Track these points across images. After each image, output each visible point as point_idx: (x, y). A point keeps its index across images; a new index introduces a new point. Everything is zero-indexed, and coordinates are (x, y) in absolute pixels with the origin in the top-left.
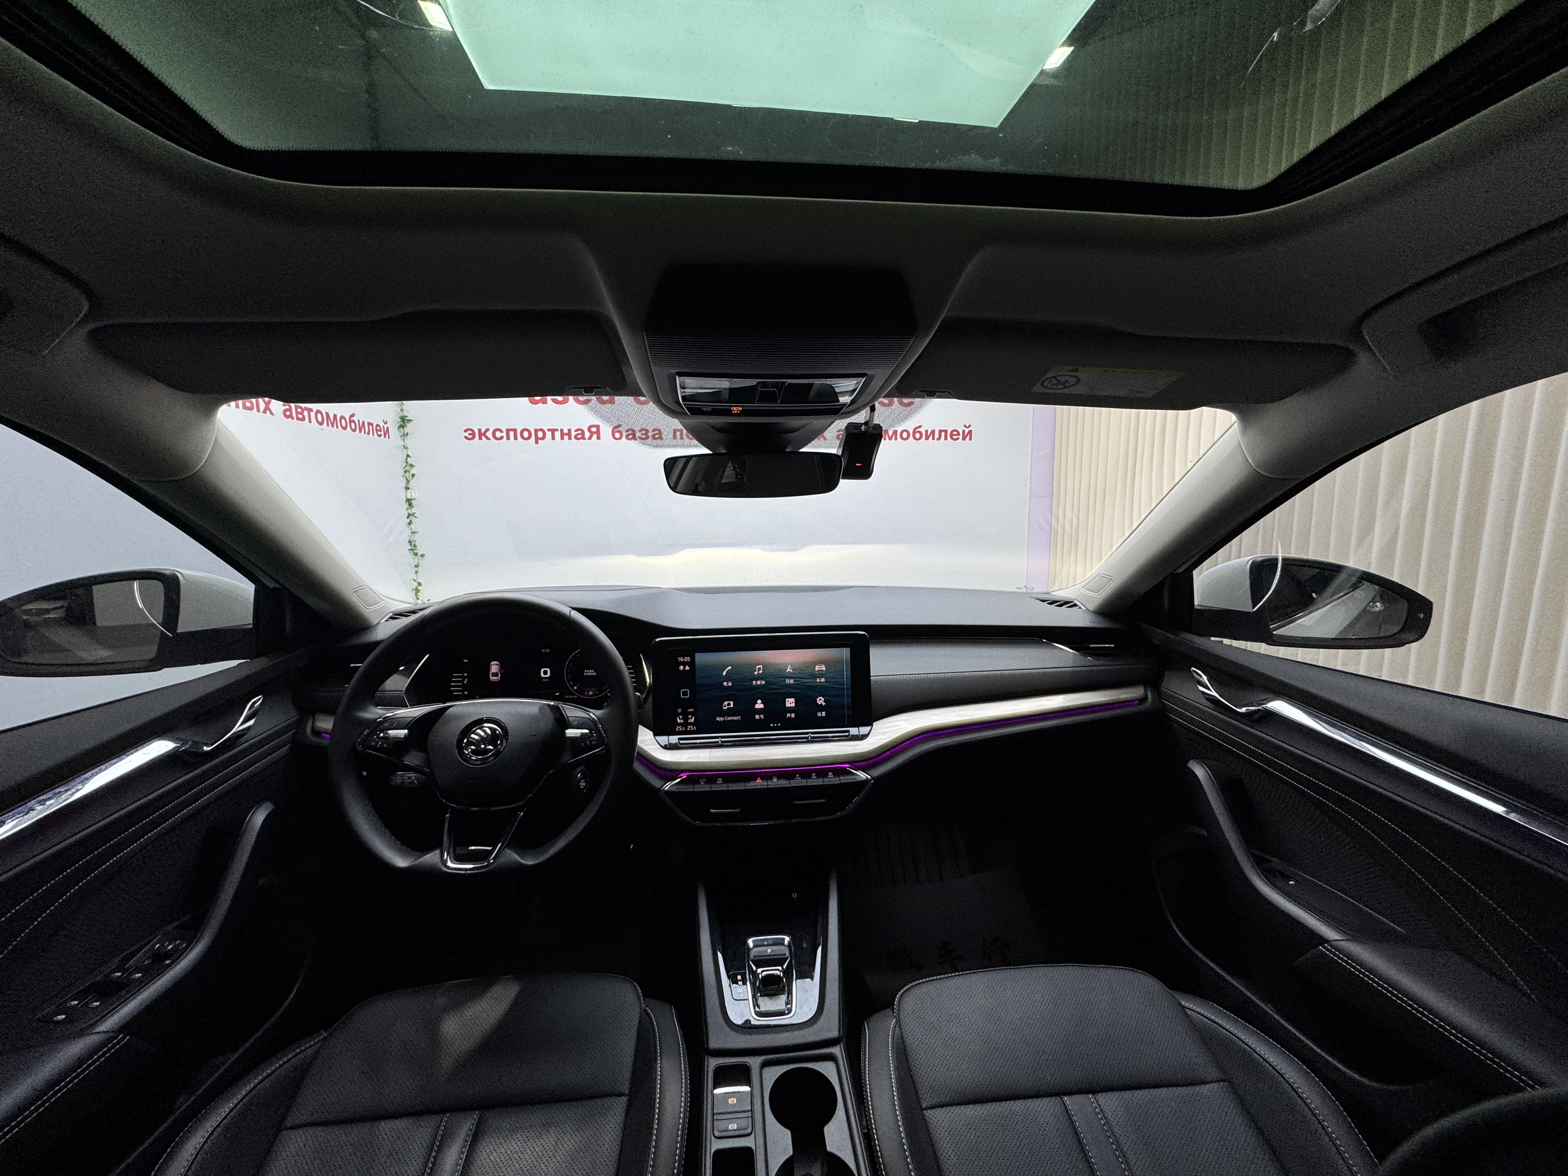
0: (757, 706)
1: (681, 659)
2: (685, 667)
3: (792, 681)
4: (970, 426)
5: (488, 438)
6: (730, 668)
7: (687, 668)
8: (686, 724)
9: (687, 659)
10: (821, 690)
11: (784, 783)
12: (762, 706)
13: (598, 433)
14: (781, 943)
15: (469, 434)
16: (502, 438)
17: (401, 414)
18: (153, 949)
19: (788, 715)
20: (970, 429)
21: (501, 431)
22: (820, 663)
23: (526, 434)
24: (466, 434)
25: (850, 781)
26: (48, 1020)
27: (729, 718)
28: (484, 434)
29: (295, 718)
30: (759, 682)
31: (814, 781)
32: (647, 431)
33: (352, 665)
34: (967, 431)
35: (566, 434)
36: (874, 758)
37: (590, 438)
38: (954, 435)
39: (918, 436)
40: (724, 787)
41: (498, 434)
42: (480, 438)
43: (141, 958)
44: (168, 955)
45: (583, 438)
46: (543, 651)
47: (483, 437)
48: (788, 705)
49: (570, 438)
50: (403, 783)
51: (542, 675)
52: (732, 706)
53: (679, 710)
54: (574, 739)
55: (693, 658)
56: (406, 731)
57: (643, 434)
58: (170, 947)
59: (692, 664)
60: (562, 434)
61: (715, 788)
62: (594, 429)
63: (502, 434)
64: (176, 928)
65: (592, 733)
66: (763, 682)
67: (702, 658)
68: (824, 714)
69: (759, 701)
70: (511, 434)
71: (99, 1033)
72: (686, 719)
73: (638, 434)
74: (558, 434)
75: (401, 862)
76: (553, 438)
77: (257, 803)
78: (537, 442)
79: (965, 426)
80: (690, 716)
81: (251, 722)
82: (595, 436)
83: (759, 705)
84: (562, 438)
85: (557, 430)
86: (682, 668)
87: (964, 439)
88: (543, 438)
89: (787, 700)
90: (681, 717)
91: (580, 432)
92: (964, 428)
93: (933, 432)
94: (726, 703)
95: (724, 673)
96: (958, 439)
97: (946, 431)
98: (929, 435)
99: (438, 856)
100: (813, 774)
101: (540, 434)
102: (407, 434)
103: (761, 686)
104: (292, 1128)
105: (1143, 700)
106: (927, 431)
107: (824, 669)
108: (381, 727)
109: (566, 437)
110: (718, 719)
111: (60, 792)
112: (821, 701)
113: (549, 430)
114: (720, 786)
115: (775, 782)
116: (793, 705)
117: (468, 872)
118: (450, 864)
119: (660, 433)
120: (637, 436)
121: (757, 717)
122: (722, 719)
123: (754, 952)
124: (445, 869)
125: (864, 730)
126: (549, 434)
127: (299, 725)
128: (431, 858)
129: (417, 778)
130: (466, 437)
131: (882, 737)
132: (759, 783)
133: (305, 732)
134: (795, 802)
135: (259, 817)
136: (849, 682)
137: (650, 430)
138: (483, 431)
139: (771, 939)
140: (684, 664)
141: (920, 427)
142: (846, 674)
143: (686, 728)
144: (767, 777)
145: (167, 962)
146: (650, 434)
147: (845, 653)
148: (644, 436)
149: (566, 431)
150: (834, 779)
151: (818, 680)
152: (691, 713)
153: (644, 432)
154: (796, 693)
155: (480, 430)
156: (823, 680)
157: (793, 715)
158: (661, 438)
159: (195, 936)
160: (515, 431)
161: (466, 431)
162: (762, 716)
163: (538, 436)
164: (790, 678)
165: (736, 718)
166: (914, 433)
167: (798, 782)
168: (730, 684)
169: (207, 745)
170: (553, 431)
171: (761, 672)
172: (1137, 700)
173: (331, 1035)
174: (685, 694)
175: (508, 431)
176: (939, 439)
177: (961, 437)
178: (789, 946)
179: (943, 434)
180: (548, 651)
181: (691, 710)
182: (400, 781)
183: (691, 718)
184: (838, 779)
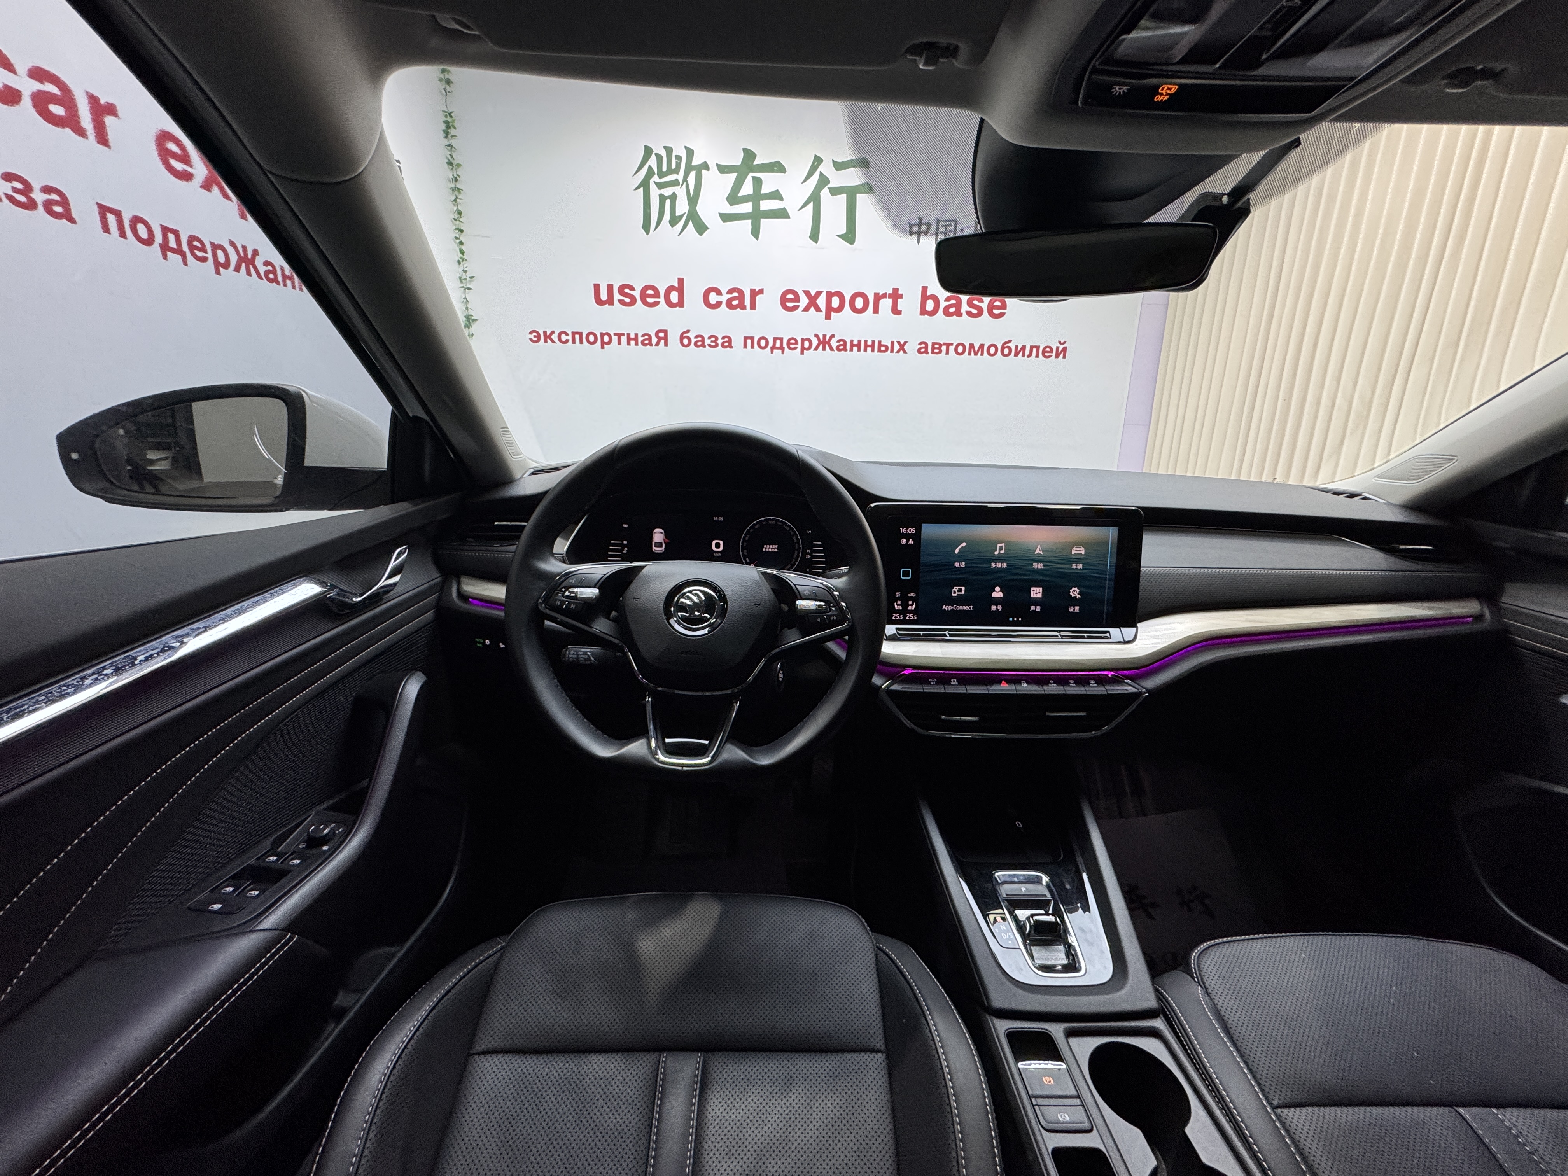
0: (994, 595)
1: (904, 531)
2: (908, 541)
3: (1041, 566)
4: (1065, 342)
5: (553, 341)
6: (964, 544)
7: (911, 542)
8: (905, 611)
9: (912, 530)
10: (1076, 579)
11: (1034, 689)
12: (1000, 595)
13: (665, 338)
14: (1038, 881)
15: (535, 336)
16: (567, 341)
17: (466, 313)
18: (308, 832)
19: (1033, 608)
20: (1065, 345)
21: (567, 334)
22: (1078, 544)
23: (592, 338)
24: (532, 336)
25: (1119, 692)
26: (202, 910)
27: (959, 608)
28: (550, 337)
29: (439, 579)
30: (999, 565)
31: (1073, 689)
32: (716, 338)
33: (496, 523)
34: (1061, 347)
35: (633, 339)
36: (1147, 666)
37: (657, 344)
38: (1047, 352)
39: (1006, 351)
40: (962, 690)
41: (564, 337)
42: (546, 341)
43: (295, 840)
44: (325, 840)
45: (650, 344)
46: (716, 519)
47: (549, 340)
48: (1033, 595)
49: (637, 344)
50: (578, 658)
51: (714, 548)
52: (963, 592)
53: (898, 594)
54: (807, 612)
55: (919, 530)
56: (596, 591)
57: (712, 342)
58: (326, 831)
59: (917, 537)
60: (629, 339)
61: (950, 690)
62: (662, 335)
63: (567, 338)
64: (327, 809)
65: (830, 607)
66: (1005, 565)
67: (930, 530)
68: (1077, 609)
69: (998, 589)
70: (577, 337)
71: (264, 930)
72: (905, 605)
73: (707, 341)
74: (624, 339)
75: (603, 750)
76: (619, 343)
77: (408, 671)
78: (603, 347)
79: (1060, 342)
80: (910, 603)
81: (397, 579)
82: (663, 342)
83: (998, 594)
84: (629, 344)
85: (623, 334)
87: (1057, 356)
88: (609, 343)
89: (1032, 589)
90: (899, 602)
91: (646, 337)
92: (1059, 345)
93: (1024, 348)
94: (956, 589)
95: (957, 551)
96: (1050, 356)
97: (1038, 348)
98: (1020, 351)
99: (645, 747)
100: (1072, 681)
101: (606, 339)
102: (473, 335)
103: (1001, 570)
104: (484, 1053)
105: (1478, 618)
106: (1017, 347)
107: (1083, 552)
108: (564, 584)
109: (633, 342)
110: (944, 607)
111: (199, 628)
112: (1075, 592)
113: (615, 334)
114: (955, 688)
115: (1024, 688)
116: (1040, 596)
117: (685, 768)
118: (661, 757)
119: (730, 341)
120: (706, 344)
121: (994, 608)
122: (949, 608)
123: (1005, 890)
124: (656, 763)
125: (1129, 632)
126: (615, 338)
127: (442, 588)
128: (636, 748)
129: (592, 654)
130: (531, 340)
131: (1156, 641)
132: (1004, 688)
133: (451, 595)
134: (1047, 714)
135: (412, 688)
136: (1113, 571)
137: (720, 337)
138: (548, 333)
139: (1024, 875)
140: (908, 536)
141: (1010, 341)
142: (1111, 560)
143: (905, 616)
144: (1015, 680)
145: (325, 848)
146: (720, 341)
147: (1111, 533)
148: (713, 344)
149: (632, 336)
150: (1097, 689)
151: (1074, 566)
152: (912, 598)
153: (713, 339)
154: (1044, 581)
155: (545, 332)
156: (1080, 566)
157: (1038, 609)
158: (730, 346)
159: (354, 823)
160: (580, 334)
161: (531, 333)
162: (1000, 608)
163: (604, 340)
164: (1038, 561)
165: (966, 608)
166: (1003, 348)
167: (1053, 689)
168: (963, 565)
169: (356, 595)
170: (619, 335)
171: (1002, 552)
172: (1470, 616)
173: (508, 944)
174: (906, 574)
175: (574, 334)
176: (1030, 355)
177: (1054, 354)
178: (1048, 886)
179: (1035, 350)
180: (721, 519)
181: (912, 595)
182: (575, 656)
183: (912, 605)
184: (1103, 689)
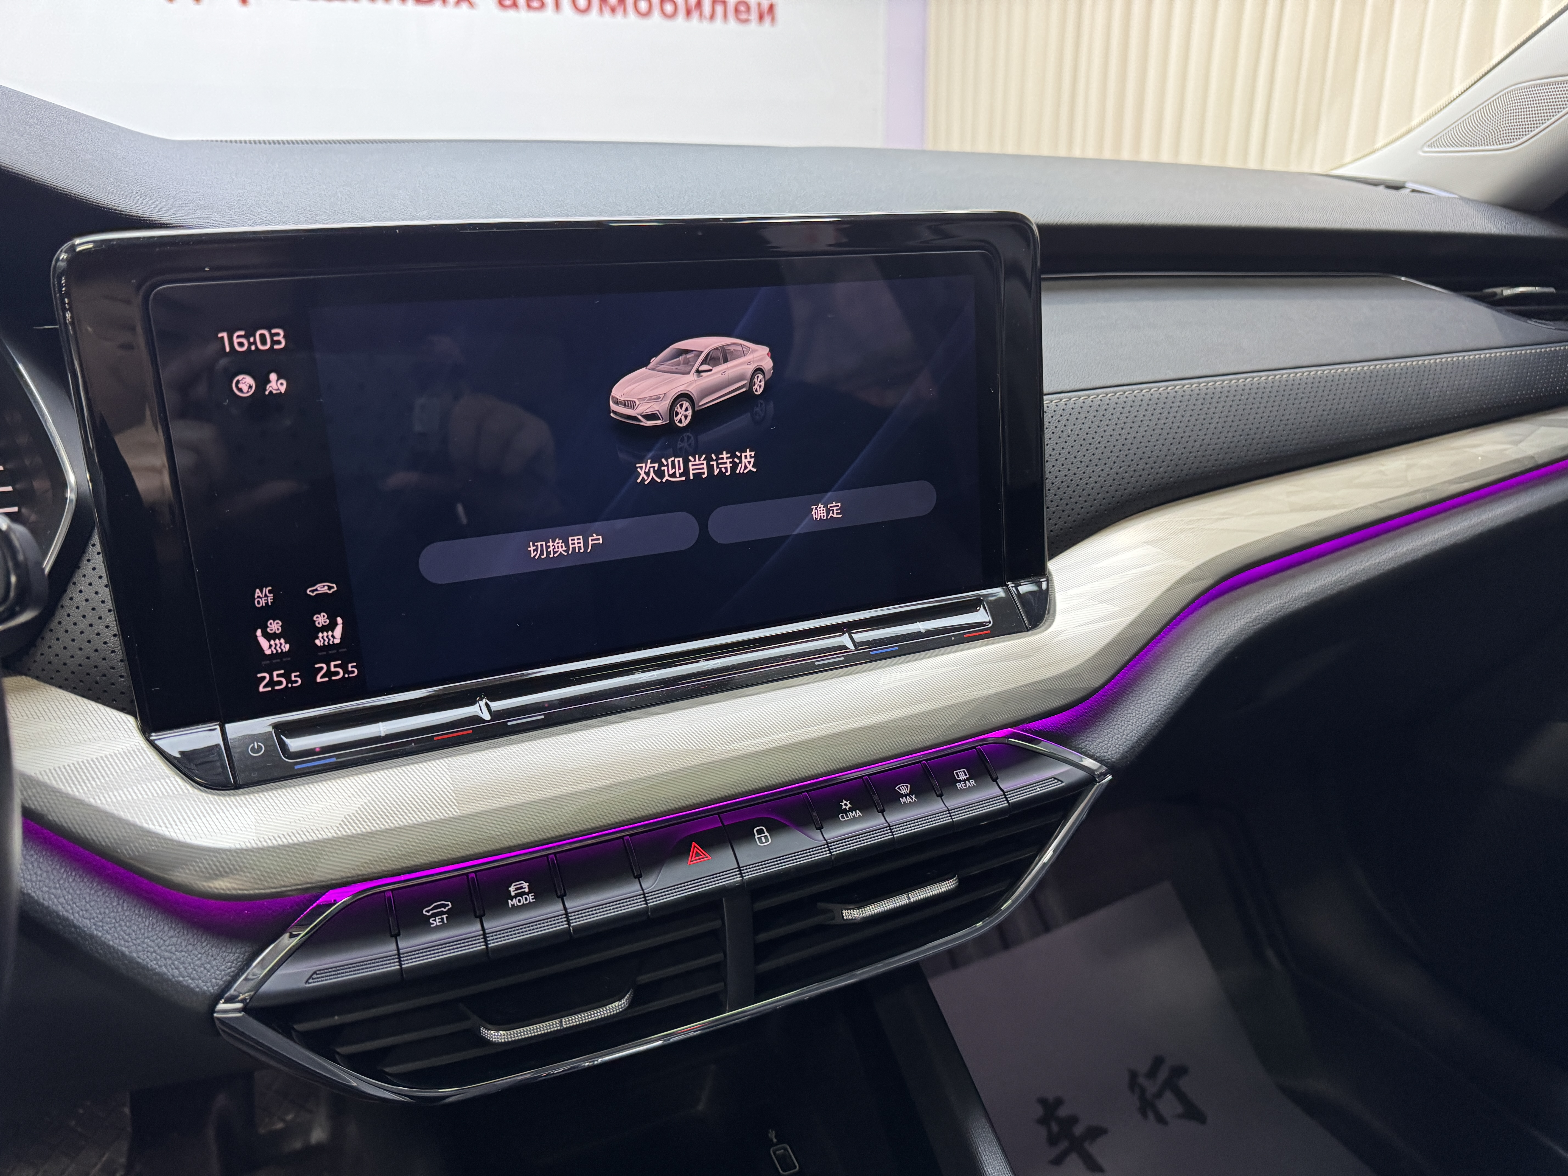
1: (239, 342)
2: (262, 382)
7: (276, 385)
8: (304, 656)
25: (1039, 791)
31: (913, 815)
40: (547, 920)
61: (504, 932)
72: (299, 630)
80: (321, 619)
86: (245, 384)
90: (275, 626)
100: (904, 789)
114: (527, 917)
115: (764, 852)
140: (257, 364)
143: (309, 674)
150: (977, 796)
152: (321, 603)
167: (853, 831)
181: (322, 588)
183: (332, 626)
184: (994, 791)
